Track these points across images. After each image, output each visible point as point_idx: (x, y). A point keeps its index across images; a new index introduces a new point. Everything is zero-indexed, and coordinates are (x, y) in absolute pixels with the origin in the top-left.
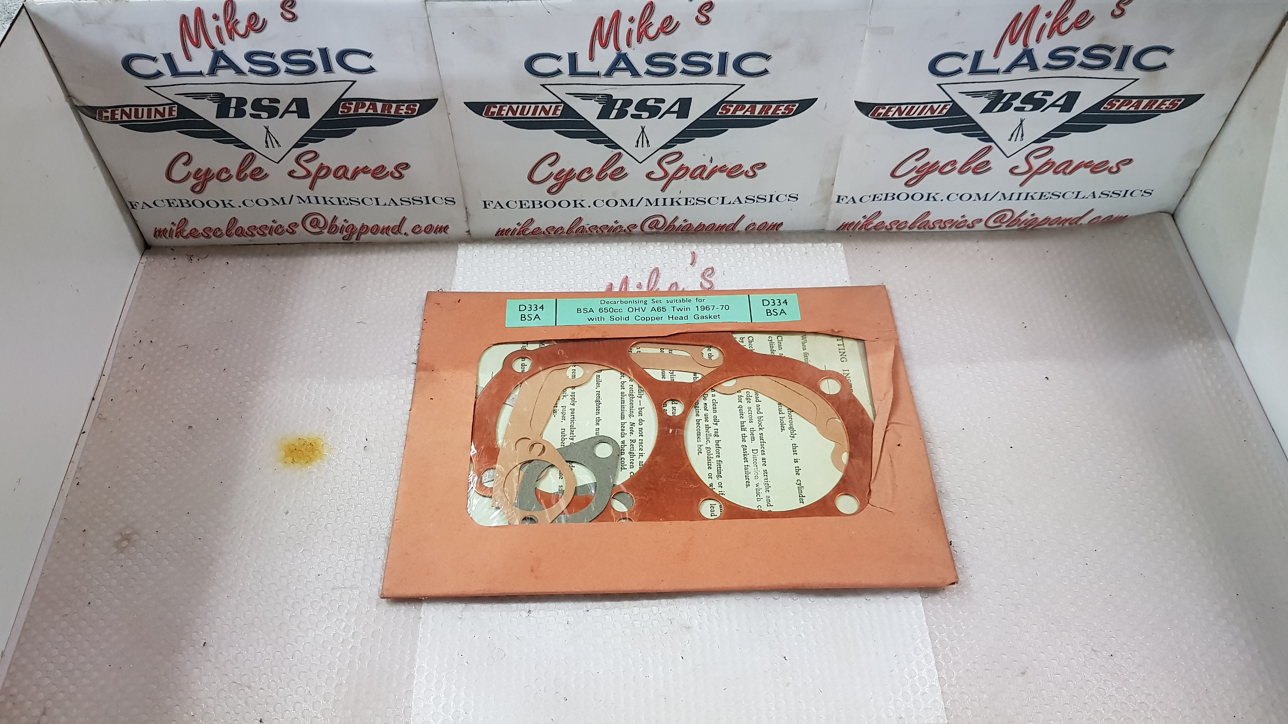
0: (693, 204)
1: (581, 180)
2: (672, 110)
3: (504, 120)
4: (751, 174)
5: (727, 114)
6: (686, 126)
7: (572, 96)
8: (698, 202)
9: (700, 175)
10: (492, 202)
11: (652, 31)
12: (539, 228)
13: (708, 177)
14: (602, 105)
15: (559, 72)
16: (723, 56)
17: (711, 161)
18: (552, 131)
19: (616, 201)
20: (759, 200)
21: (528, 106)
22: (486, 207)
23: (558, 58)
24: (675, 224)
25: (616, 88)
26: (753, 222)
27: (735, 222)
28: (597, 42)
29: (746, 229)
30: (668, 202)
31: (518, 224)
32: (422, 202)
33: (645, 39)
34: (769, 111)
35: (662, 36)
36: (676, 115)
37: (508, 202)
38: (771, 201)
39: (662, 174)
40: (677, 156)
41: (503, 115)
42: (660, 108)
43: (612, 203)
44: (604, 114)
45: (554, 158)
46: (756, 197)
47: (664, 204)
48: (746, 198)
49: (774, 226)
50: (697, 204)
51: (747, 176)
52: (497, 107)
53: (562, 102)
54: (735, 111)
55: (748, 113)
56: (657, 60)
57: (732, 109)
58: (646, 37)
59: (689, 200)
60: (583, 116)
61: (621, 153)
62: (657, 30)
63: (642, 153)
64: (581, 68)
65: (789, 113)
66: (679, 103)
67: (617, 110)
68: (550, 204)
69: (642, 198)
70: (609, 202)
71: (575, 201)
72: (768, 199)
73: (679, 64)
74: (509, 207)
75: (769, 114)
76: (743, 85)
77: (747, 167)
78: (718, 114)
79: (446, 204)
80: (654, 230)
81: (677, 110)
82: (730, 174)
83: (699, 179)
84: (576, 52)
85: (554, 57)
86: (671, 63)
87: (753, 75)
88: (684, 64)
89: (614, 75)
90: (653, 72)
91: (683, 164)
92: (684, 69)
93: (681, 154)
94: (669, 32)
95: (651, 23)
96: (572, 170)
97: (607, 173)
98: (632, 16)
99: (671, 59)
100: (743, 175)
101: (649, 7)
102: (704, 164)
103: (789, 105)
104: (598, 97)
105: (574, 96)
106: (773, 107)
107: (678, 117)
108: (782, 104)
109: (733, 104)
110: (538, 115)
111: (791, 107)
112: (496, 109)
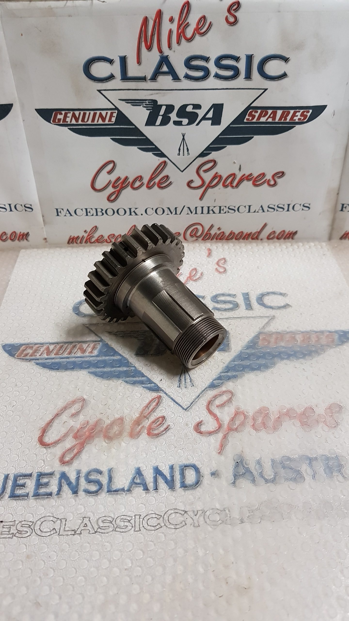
0: (225, 213)
1: (134, 189)
2: (207, 116)
3: (69, 127)
4: (272, 182)
5: (253, 121)
6: (219, 134)
7: (124, 102)
8: (230, 211)
9: (231, 183)
10: (63, 209)
11: (189, 32)
12: (102, 236)
13: (237, 186)
14: (149, 111)
15: (111, 77)
16: (250, 58)
17: (240, 169)
18: (108, 139)
19: (163, 209)
20: (279, 209)
21: (88, 112)
22: (58, 215)
23: (111, 62)
24: (211, 232)
25: (160, 93)
26: (274, 230)
27: (259, 230)
28: (143, 44)
29: (268, 238)
30: (205, 210)
31: (85, 231)
32: (6, 210)
33: (183, 40)
34: (287, 118)
35: (197, 37)
36: (210, 121)
37: (76, 210)
38: (288, 210)
39: (199, 183)
40: (211, 164)
41: (67, 122)
42: (197, 115)
43: (160, 211)
44: (151, 122)
45: (111, 166)
46: (276, 206)
47: (202, 213)
48: (269, 207)
49: (291, 234)
50: (228, 212)
51: (269, 185)
52: (61, 114)
53: (116, 108)
54: (259, 118)
55: (270, 120)
56: (194, 63)
57: (257, 115)
58: (184, 37)
59: (222, 208)
60: (133, 123)
61: (165, 162)
62: (193, 31)
63: (182, 162)
64: (131, 73)
65: (304, 119)
66: (213, 109)
67: (161, 117)
68: (110, 212)
69: (184, 206)
70: (158, 211)
71: (130, 209)
72: (286, 208)
73: (213, 69)
74: (77, 215)
75: (288, 121)
76: (266, 90)
77: (269, 177)
78: (245, 121)
79: (26, 210)
80: (195, 238)
81: (211, 117)
82: (255, 183)
83: (230, 188)
84: (126, 56)
85: (107, 61)
86: (206, 66)
87: (274, 79)
88: (217, 68)
89: (157, 80)
90: (190, 75)
91: (217, 173)
92: (217, 73)
93: (215, 162)
94: (203, 34)
95: (188, 23)
96: (126, 178)
97: (155, 182)
98: (171, 15)
99: (206, 62)
100: (266, 184)
101: (186, 6)
102: (234, 173)
103: (304, 112)
104: (146, 103)
105: (126, 102)
106: (291, 113)
107: (212, 124)
108: (299, 110)
109: (258, 110)
110: (96, 122)
111: (306, 113)
112: (62, 116)
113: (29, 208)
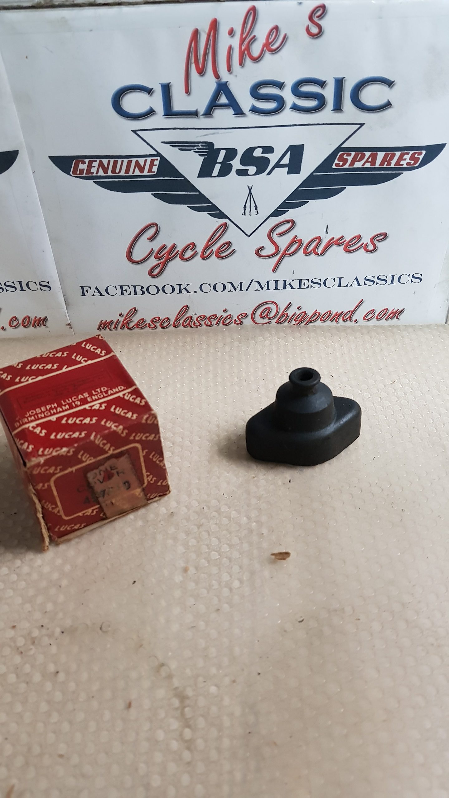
0: (308, 287)
1: (184, 260)
2: (281, 163)
3: (95, 180)
4: (371, 247)
5: (344, 167)
6: (298, 186)
7: (168, 145)
8: (313, 285)
9: (316, 249)
10: (90, 287)
11: (256, 49)
12: (143, 319)
13: (323, 253)
14: (203, 158)
15: (151, 112)
16: (340, 83)
17: (327, 231)
18: (148, 195)
19: (224, 285)
20: (379, 282)
21: (120, 161)
22: (84, 295)
23: (149, 91)
24: (288, 312)
25: (218, 133)
26: (373, 308)
27: (352, 310)
29: (364, 319)
30: (281, 284)
31: (121, 315)
32: (16, 289)
33: (248, 61)
34: (391, 161)
35: (268, 55)
36: (286, 169)
37: (107, 288)
38: (392, 283)
39: (272, 250)
40: (288, 226)
41: (93, 173)
42: (267, 161)
43: (220, 287)
44: (205, 172)
45: (152, 231)
46: (376, 278)
47: (276, 288)
48: (366, 279)
49: (396, 313)
50: (311, 287)
51: (366, 250)
52: (84, 163)
53: (158, 154)
54: (353, 163)
56: (264, 91)
57: (350, 159)
58: (249, 56)
59: (303, 283)
60: (182, 174)
61: (226, 223)
62: (261, 47)
63: (248, 223)
64: (177, 106)
65: (414, 164)
66: (289, 153)
67: (220, 165)
68: (153, 290)
69: (252, 280)
70: (217, 287)
71: (180, 285)
72: (389, 280)
73: (290, 98)
74: (109, 294)
76: (362, 125)
77: (366, 240)
78: (334, 167)
79: (41, 290)
80: (266, 320)
81: (288, 162)
82: (348, 248)
83: (313, 255)
84: (170, 83)
85: (144, 91)
86: (280, 95)
87: (373, 110)
88: (295, 96)
89: (213, 115)
90: (259, 108)
91: (296, 236)
92: (295, 103)
93: (293, 222)
94: (274, 51)
95: (254, 36)
96: (174, 246)
97: (213, 250)
98: (231, 27)
99: (279, 89)
100: (362, 249)
101: (251, 13)
102: (318, 236)
103: (415, 154)
104: (199, 146)
105: (171, 146)
106: (396, 155)
107: (289, 173)
108: (407, 151)
109: (351, 153)
110: (132, 172)
111: (418, 155)
112: (84, 165)
113: (46, 286)
